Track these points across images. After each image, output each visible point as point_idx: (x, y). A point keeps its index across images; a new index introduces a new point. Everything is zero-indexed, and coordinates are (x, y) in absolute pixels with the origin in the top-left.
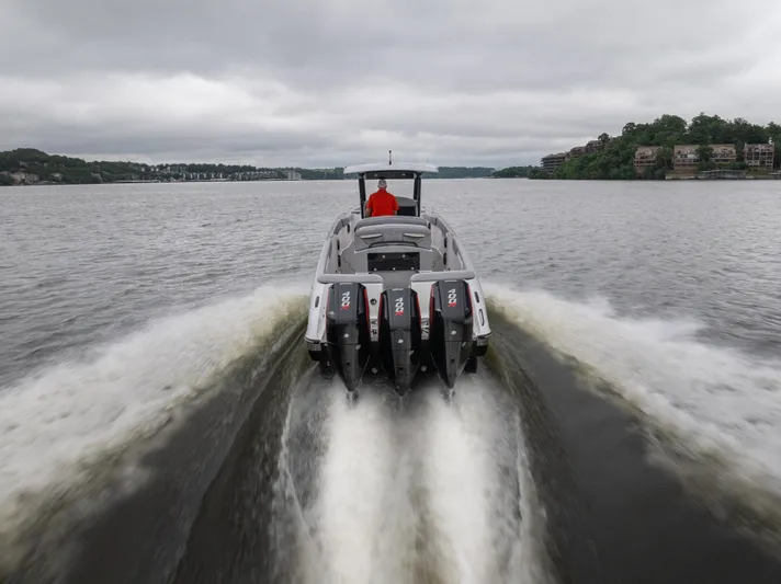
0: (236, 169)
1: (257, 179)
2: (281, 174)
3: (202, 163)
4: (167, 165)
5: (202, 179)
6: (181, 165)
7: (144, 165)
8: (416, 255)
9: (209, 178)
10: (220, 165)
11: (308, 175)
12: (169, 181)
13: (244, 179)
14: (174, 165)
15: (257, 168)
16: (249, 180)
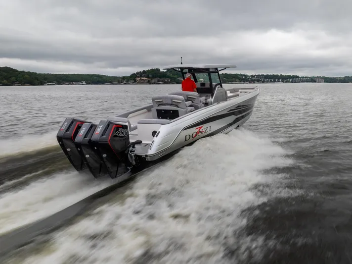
0: (289, 77)
1: (299, 82)
2: (312, 80)
3: (272, 74)
4: (255, 75)
5: (271, 82)
6: (262, 75)
7: (244, 75)
8: (177, 111)
9: (274, 82)
10: (281, 75)
11: (327, 80)
12: (254, 83)
13: (292, 82)
14: (259, 75)
15: (300, 77)
16: (295, 82)
